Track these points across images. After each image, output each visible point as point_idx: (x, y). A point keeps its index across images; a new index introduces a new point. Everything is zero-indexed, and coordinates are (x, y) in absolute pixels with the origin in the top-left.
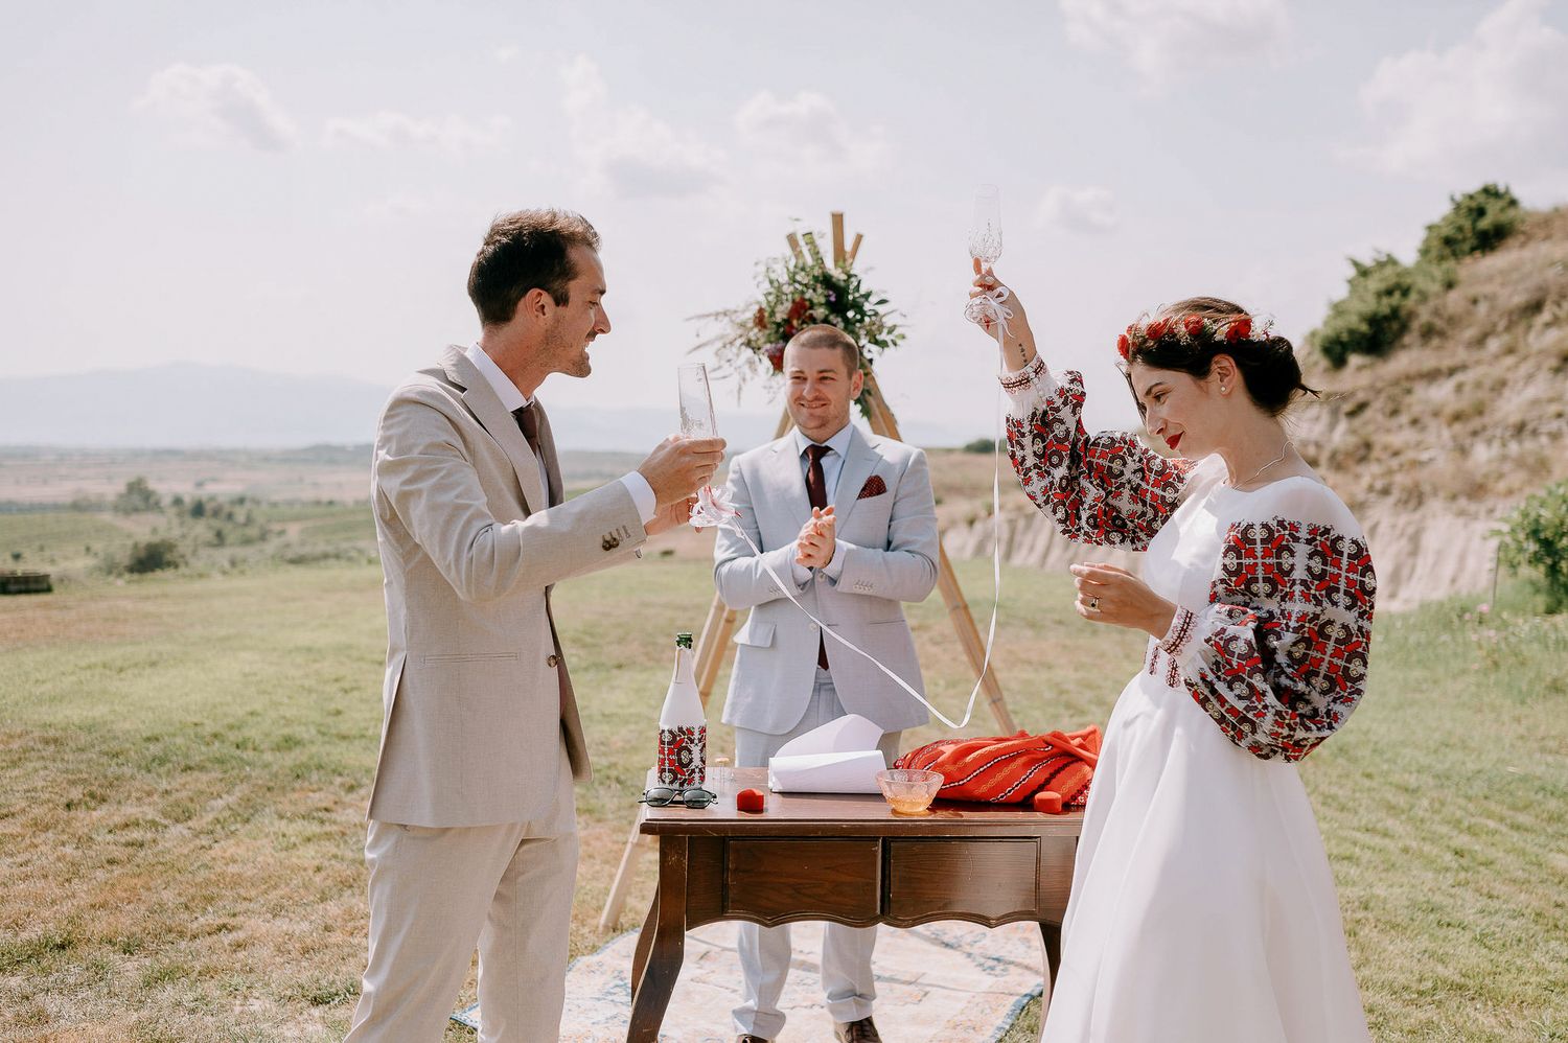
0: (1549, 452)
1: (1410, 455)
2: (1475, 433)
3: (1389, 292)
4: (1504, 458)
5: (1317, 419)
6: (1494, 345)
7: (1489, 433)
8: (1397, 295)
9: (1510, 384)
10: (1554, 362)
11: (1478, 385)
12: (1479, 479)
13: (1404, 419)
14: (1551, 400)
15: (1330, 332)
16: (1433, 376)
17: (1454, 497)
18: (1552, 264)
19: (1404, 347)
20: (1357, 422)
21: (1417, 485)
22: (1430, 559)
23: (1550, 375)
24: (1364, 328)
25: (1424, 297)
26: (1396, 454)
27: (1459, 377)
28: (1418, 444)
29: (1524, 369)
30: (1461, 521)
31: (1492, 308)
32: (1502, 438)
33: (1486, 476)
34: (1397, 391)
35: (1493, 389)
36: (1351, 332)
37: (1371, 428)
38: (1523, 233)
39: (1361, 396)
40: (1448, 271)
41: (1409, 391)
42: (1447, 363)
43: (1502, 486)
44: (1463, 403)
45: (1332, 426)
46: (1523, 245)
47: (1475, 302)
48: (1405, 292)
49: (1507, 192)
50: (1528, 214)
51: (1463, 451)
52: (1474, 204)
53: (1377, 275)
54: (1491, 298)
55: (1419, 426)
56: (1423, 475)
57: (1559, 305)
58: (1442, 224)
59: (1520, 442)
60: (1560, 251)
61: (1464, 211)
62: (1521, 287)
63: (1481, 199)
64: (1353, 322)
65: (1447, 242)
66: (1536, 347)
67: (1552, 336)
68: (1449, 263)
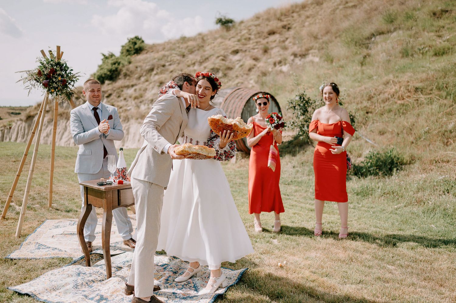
1: (125, 108)
2: (141, 102)
3: (115, 64)
6: (143, 79)
7: (144, 102)
8: (117, 64)
9: (148, 89)
10: (158, 84)
11: (140, 89)
12: (143, 114)
13: (122, 98)
15: (99, 74)
16: (128, 87)
17: (137, 119)
18: (155, 59)
19: (120, 79)
20: (109, 99)
21: (127, 116)
22: (132, 135)
23: (158, 87)
24: (108, 73)
25: (123, 66)
26: (121, 108)
27: (135, 87)
28: (126, 105)
29: (151, 86)
30: (139, 125)
31: (141, 70)
32: (148, 103)
34: (119, 91)
35: (144, 91)
36: (105, 74)
37: (113, 101)
38: (146, 50)
39: (110, 92)
40: (129, 59)
41: (122, 91)
42: (132, 83)
44: (137, 94)
46: (147, 53)
47: (137, 67)
48: (119, 64)
49: (141, 39)
50: (147, 45)
51: (138, 107)
52: (133, 41)
53: (111, 59)
54: (141, 66)
55: (126, 100)
56: (128, 113)
57: (158, 69)
58: (126, 45)
60: (157, 55)
61: (131, 43)
62: (148, 64)
63: (135, 40)
64: (105, 71)
65: (128, 51)
66: (153, 80)
67: (157, 77)
68: (129, 57)
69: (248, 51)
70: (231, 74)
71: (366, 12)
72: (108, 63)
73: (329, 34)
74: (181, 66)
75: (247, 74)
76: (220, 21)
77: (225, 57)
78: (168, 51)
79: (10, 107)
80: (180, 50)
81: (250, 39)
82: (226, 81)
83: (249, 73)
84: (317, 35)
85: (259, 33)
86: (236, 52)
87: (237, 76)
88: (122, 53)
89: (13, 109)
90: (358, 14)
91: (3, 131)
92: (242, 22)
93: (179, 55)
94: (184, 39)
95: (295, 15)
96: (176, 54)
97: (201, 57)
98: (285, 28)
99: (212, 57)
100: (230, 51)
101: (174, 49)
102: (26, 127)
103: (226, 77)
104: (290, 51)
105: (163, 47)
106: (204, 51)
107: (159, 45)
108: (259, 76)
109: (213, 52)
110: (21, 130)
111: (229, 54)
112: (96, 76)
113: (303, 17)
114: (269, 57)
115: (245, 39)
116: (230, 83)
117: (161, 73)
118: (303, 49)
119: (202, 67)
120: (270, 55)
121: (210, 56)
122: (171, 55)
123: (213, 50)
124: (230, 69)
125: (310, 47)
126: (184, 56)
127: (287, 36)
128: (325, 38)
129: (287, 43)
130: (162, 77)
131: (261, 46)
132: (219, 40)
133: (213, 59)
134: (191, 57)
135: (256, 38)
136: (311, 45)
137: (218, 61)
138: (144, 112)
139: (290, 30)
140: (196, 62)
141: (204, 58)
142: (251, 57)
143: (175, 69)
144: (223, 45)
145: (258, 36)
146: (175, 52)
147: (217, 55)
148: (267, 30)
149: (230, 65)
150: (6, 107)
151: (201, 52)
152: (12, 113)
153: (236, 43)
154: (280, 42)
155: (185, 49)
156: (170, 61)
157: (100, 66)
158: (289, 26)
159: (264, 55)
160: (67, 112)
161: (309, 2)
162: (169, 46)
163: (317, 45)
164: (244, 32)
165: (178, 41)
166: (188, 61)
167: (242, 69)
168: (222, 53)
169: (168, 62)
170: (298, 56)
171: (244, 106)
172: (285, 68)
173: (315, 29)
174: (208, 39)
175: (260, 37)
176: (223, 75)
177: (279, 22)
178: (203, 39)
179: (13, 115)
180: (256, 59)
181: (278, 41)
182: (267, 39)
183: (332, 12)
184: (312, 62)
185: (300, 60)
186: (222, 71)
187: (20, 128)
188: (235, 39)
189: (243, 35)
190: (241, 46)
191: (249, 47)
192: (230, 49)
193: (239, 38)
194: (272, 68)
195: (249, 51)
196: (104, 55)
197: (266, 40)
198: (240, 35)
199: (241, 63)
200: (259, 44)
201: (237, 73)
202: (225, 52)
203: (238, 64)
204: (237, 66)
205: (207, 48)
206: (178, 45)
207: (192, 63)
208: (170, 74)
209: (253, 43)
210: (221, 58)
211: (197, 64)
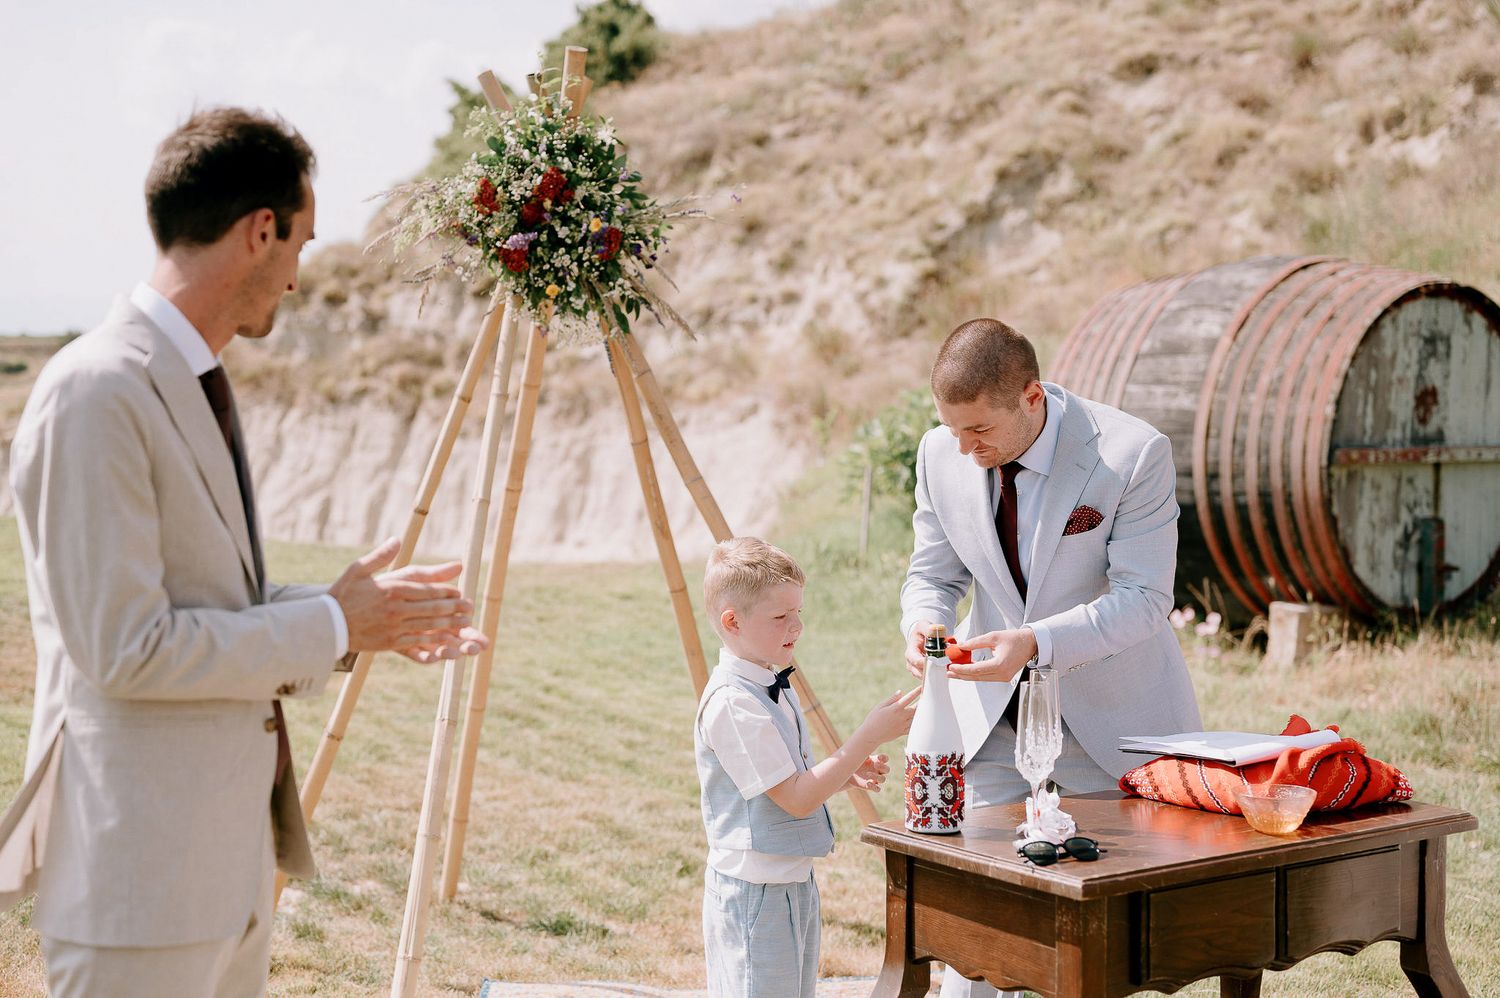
0: (746, 345)
4: (690, 354)
10: (736, 232)
14: (741, 281)
18: (715, 105)
21: (580, 391)
29: (700, 239)
33: (672, 377)
38: (667, 60)
43: (693, 391)
45: (456, 309)
46: (671, 75)
50: (671, 36)
52: (603, 19)
57: (729, 158)
58: (568, 40)
59: (707, 334)
60: (721, 87)
62: (683, 131)
69: (1205, 61)
70: (1125, 180)
75: (1209, 183)
77: (1084, 92)
78: (778, 64)
80: (842, 60)
82: (1098, 214)
83: (1219, 173)
86: (1144, 68)
93: (836, 87)
96: (822, 80)
97: (961, 94)
99: (1015, 92)
100: (1112, 65)
103: (1093, 196)
104: (1444, 60)
105: (755, 45)
106: (973, 65)
108: (1282, 191)
109: (1018, 71)
111: (1105, 79)
114: (1327, 91)
115: (1191, 2)
116: (1121, 227)
117: (750, 175)
119: (966, 145)
120: (1332, 79)
121: (1008, 88)
122: (798, 83)
123: (1021, 58)
124: (1113, 153)
126: (863, 90)
129: (1418, 17)
130: (760, 196)
131: (1275, 37)
133: (1020, 107)
134: (902, 94)
137: (1049, 114)
141: (973, 100)
142: (1227, 93)
143: (818, 158)
144: (1071, 34)
146: (817, 72)
147: (1042, 84)
149: (1117, 138)
151: (954, 71)
153: (1141, 21)
155: (870, 55)
156: (798, 116)
157: (441, 144)
159: (1298, 81)
166: (888, 116)
167: (1183, 153)
168: (1071, 71)
169: (781, 121)
171: (1347, 361)
172: (1423, 152)
176: (1078, 185)
178: (957, 2)
180: (1252, 105)
186: (1072, 164)
190: (1169, 37)
191: (1213, 44)
192: (1113, 51)
194: (1351, 151)
195: (1215, 65)
196: (457, 87)
199: (1170, 126)
200: (1263, 25)
201: (1157, 175)
202: (1082, 70)
203: (1154, 128)
204: (1153, 142)
205: (985, 49)
207: (908, 123)
208: (798, 183)
209: (1237, 19)
210: (1063, 98)
211: (935, 132)
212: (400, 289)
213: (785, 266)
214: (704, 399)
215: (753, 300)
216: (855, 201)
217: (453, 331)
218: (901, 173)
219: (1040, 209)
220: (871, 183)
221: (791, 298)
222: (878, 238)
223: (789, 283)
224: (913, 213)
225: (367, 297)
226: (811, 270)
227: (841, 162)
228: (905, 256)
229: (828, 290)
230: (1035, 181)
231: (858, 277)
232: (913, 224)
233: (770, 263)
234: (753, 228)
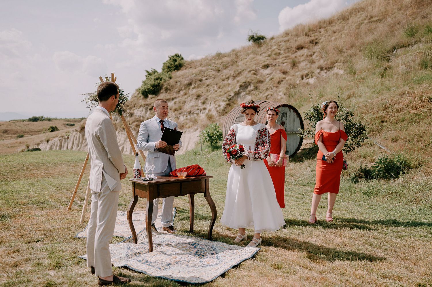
0: (197, 118)
2: (180, 114)
3: (157, 79)
4: (187, 119)
5: (143, 110)
6: (182, 93)
7: (183, 113)
8: (159, 80)
9: (187, 102)
10: (196, 97)
11: (179, 102)
12: (182, 124)
14: (196, 106)
15: (143, 89)
18: (193, 74)
19: (161, 93)
24: (151, 88)
25: (165, 81)
27: (175, 100)
29: (189, 98)
31: (181, 84)
32: (186, 115)
35: (183, 103)
36: (148, 89)
38: (185, 66)
40: (170, 75)
42: (172, 97)
43: (187, 126)
44: (177, 106)
45: (146, 112)
46: (186, 69)
47: (177, 82)
48: (161, 80)
50: (186, 61)
51: (178, 118)
53: (154, 75)
54: (180, 81)
57: (195, 84)
58: (167, 63)
59: (190, 116)
60: (194, 71)
61: (172, 60)
62: (187, 79)
63: (175, 57)
64: (149, 86)
65: (169, 67)
66: (191, 94)
67: (194, 91)
68: (170, 73)
69: (277, 65)
70: (262, 87)
71: (390, 25)
72: (151, 78)
73: (354, 48)
74: (216, 80)
75: (276, 87)
76: (252, 38)
77: (256, 71)
78: (204, 66)
79: (66, 119)
80: (216, 65)
81: (279, 53)
82: (257, 93)
83: (278, 85)
84: (342, 49)
85: (288, 48)
86: (267, 66)
87: (267, 89)
88: (164, 70)
89: (68, 120)
90: (382, 28)
91: (61, 141)
92: (272, 38)
93: (214, 71)
94: (219, 56)
95: (322, 30)
96: (212, 69)
97: (235, 72)
98: (313, 43)
99: (244, 71)
100: (261, 66)
101: (210, 65)
102: (81, 137)
103: (257, 89)
104: (317, 64)
105: (201, 63)
106: (238, 66)
107: (197, 61)
108: (287, 88)
109: (245, 67)
110: (76, 139)
111: (260, 68)
112: (141, 91)
113: (330, 32)
114: (297, 70)
115: (276, 54)
117: (198, 87)
118: (329, 62)
119: (235, 81)
120: (298, 68)
121: (243, 70)
122: (207, 70)
123: (246, 65)
124: (261, 82)
125: (335, 61)
126: (219, 71)
127: (314, 50)
128: (350, 52)
129: (314, 57)
130: (199, 91)
131: (289, 61)
132: (252, 56)
133: (245, 73)
134: (226, 71)
135: (286, 53)
136: (336, 59)
137: (250, 75)
138: (183, 122)
139: (317, 44)
140: (230, 76)
141: (237, 73)
142: (281, 71)
143: (210, 83)
144: (255, 60)
145: (287, 51)
147: (249, 70)
148: (295, 45)
149: (261, 79)
150: (62, 119)
151: (234, 67)
152: (67, 125)
153: (267, 58)
154: (307, 56)
155: (220, 65)
156: (207, 76)
157: (144, 82)
158: (317, 41)
159: (292, 68)
160: (116, 123)
161: (336, 18)
162: (206, 62)
163: (342, 59)
164: (274, 47)
165: (214, 58)
166: (223, 76)
167: (272, 82)
168: (254, 67)
169: (204, 77)
170: (324, 69)
172: (311, 81)
173: (340, 43)
174: (241, 55)
175: (289, 52)
176: (254, 88)
177: (307, 37)
178: (236, 55)
179: (68, 126)
180: (284, 73)
181: (305, 55)
182: (296, 53)
183: (358, 27)
184: (337, 74)
185: (326, 73)
186: (253, 84)
187: (75, 138)
188: (266, 55)
189: (273, 51)
190: (271, 61)
191: (279, 62)
192: (262, 63)
193: (270, 53)
194: (300, 81)
196: (147, 72)
197: (295, 55)
198: (270, 50)
199: (271, 77)
200: (287, 59)
201: (268, 86)
202: (256, 67)
203: (268, 77)
204: (268, 80)
205: (240, 63)
206: (213, 61)
207: (226, 77)
208: (207, 87)
209: (283, 57)
210: (252, 72)
211: (230, 79)
212: (136, 109)
213: (204, 103)
214: (189, 127)
215: (198, 109)
216: (216, 91)
217: (146, 116)
218: (224, 86)
219: (247, 92)
220: (219, 88)
221: (205, 109)
222: (220, 97)
223: (204, 106)
224: (226, 93)
225: (130, 110)
226: (208, 104)
227: (214, 84)
228: (224, 101)
229: (211, 107)
230: (247, 87)
231: (216, 105)
232: (226, 95)
233: (201, 103)
234: (199, 96)
